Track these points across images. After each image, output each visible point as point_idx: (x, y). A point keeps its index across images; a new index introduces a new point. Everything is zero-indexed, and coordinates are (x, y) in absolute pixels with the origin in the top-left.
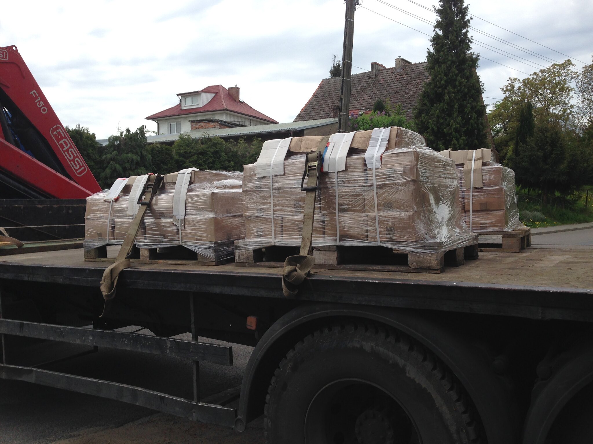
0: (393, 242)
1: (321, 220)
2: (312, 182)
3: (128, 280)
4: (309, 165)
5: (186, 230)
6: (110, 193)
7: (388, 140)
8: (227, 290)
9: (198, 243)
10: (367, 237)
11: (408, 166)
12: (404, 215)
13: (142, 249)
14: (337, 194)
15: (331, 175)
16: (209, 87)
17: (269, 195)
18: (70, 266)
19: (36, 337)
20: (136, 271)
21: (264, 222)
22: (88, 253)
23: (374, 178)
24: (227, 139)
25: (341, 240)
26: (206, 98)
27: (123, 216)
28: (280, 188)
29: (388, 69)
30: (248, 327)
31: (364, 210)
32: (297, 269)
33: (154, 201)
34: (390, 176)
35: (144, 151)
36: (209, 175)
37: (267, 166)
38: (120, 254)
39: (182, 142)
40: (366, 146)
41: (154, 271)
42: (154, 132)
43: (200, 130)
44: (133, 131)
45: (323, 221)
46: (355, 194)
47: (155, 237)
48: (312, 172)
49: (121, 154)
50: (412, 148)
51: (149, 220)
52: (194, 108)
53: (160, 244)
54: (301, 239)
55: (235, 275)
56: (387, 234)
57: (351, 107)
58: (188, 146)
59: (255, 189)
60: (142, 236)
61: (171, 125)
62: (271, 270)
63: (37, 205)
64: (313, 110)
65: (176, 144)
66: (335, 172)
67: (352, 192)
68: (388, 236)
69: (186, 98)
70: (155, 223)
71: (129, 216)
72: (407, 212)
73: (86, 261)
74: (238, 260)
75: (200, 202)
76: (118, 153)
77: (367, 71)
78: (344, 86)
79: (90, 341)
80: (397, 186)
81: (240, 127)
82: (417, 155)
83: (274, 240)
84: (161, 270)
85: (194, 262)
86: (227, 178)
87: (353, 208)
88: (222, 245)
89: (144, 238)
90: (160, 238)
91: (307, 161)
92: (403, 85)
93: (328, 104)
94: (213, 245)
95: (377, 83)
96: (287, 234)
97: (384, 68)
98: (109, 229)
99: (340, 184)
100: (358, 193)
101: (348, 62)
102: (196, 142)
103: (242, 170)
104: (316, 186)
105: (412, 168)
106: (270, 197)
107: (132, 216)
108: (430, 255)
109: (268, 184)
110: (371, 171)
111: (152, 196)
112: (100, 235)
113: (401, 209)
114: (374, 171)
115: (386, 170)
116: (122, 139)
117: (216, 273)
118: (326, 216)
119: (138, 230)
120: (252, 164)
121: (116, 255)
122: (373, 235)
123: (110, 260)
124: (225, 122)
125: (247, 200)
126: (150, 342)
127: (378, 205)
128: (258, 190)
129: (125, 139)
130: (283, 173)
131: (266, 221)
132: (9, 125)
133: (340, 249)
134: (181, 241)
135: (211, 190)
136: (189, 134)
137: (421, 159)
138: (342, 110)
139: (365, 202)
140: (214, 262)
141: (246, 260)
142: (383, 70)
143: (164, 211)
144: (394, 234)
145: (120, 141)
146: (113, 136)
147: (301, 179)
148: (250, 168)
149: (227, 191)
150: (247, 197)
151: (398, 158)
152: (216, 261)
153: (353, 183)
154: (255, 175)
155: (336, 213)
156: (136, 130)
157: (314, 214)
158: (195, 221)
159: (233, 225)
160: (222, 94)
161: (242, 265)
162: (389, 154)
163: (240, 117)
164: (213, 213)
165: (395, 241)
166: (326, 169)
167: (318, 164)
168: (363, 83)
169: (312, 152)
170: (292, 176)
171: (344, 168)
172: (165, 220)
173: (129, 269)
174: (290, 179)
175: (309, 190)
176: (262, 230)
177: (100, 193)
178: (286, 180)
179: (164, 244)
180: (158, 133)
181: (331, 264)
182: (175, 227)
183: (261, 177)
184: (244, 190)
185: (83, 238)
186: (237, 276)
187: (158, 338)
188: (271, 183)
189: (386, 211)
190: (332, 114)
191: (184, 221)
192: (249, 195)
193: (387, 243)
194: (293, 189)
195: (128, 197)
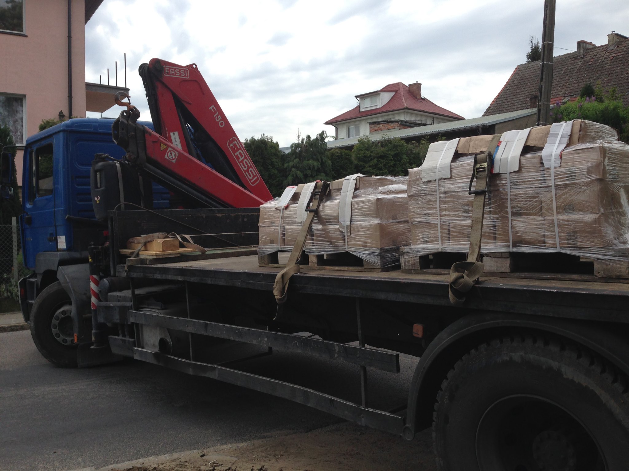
0: (575, 248)
1: (491, 225)
2: (481, 185)
3: (298, 285)
4: (478, 167)
5: (352, 236)
6: (281, 201)
7: (570, 135)
8: (392, 297)
9: (363, 249)
10: (544, 242)
11: (593, 163)
12: (589, 217)
13: (310, 255)
14: (509, 197)
15: (503, 176)
16: (388, 85)
17: (435, 199)
18: (246, 271)
19: (219, 336)
20: (305, 276)
21: (430, 227)
22: (261, 259)
23: (553, 178)
24: (408, 140)
25: (515, 245)
26: (386, 98)
27: (293, 223)
28: (446, 192)
29: (599, 47)
30: (415, 335)
31: (541, 213)
32: (465, 276)
33: (321, 208)
34: (571, 175)
35: (324, 157)
36: (374, 180)
37: (433, 169)
38: (290, 260)
39: (362, 146)
40: (544, 143)
41: (321, 276)
42: (333, 137)
43: (380, 132)
44: (313, 137)
45: (494, 226)
46: (531, 196)
47: (322, 244)
48: (481, 174)
49: (303, 161)
50: (599, 143)
51: (317, 227)
52: (374, 109)
53: (328, 251)
54: (469, 245)
55: (400, 282)
56: (569, 240)
57: (553, 94)
58: (367, 149)
59: (421, 193)
60: (310, 243)
61: (349, 128)
62: (438, 277)
63: (216, 215)
64: (505, 101)
65: (355, 148)
66: (507, 173)
67: (527, 194)
68: (570, 242)
69: (364, 100)
70: (322, 230)
71: (298, 223)
72: (591, 215)
73: (260, 266)
74: (404, 267)
75: (365, 208)
76: (299, 161)
77: (572, 52)
78: (545, 70)
79: (265, 342)
80: (579, 186)
81: (422, 126)
82: (603, 151)
83: (441, 246)
84: (328, 275)
85: (360, 268)
86: (393, 183)
87: (528, 211)
88: (387, 251)
89: (312, 244)
90: (327, 244)
91: (476, 162)
92: (618, 64)
93: (524, 92)
94: (378, 252)
95: (585, 64)
96: (455, 240)
97: (593, 47)
98: (280, 236)
99: (513, 185)
100: (534, 195)
101: (549, 44)
102: (376, 145)
103: (406, 174)
104: (486, 188)
105: (598, 165)
106: (436, 201)
107: (301, 223)
108: (620, 263)
109: (433, 188)
110: (548, 171)
111: (319, 203)
112: (272, 242)
113: (585, 211)
114: (552, 170)
115: (567, 168)
116: (303, 146)
117: (381, 280)
118: (498, 221)
119: (306, 237)
120: (417, 168)
121: (286, 261)
122: (551, 241)
123: (281, 266)
124: (406, 122)
125: (413, 205)
126: (319, 346)
127: (557, 207)
128: (423, 194)
129: (306, 146)
130: (449, 176)
131: (432, 226)
132: (191, 140)
133: (513, 256)
134: (347, 248)
135: (376, 196)
136: (368, 137)
137: (608, 155)
138: (542, 99)
139: (541, 204)
140: (380, 268)
141: (412, 267)
142: (593, 48)
143: (330, 218)
144: (577, 239)
145: (301, 148)
146: (295, 143)
147: (469, 181)
148: (415, 173)
149: (392, 196)
150: (413, 202)
151: (581, 155)
152: (382, 268)
153: (528, 184)
154: (420, 179)
155: (508, 217)
156: (317, 136)
157: (483, 218)
158: (361, 228)
159: (399, 231)
160: (402, 91)
161: (408, 271)
162: (570, 151)
163: (422, 115)
164: (378, 219)
165: (578, 247)
166: (496, 170)
167: (488, 166)
168: (567, 66)
169: (482, 152)
170: (460, 179)
171: (517, 169)
172: (331, 227)
173: (299, 274)
174: (457, 183)
175: (478, 193)
176: (428, 236)
177: (272, 201)
178: (453, 183)
179: (331, 250)
180: (337, 138)
181: (503, 271)
182: (341, 234)
183: (426, 181)
184: (409, 195)
185: (257, 245)
186: (402, 282)
187: (327, 342)
188: (438, 187)
189: (566, 214)
190: (529, 104)
191: (350, 227)
192: (415, 200)
193: (569, 250)
194: (461, 193)
195: (297, 205)
